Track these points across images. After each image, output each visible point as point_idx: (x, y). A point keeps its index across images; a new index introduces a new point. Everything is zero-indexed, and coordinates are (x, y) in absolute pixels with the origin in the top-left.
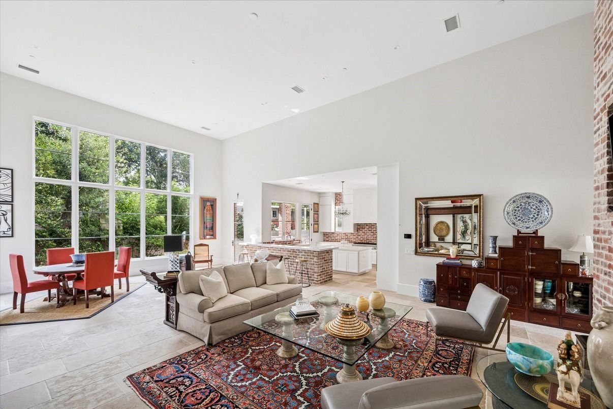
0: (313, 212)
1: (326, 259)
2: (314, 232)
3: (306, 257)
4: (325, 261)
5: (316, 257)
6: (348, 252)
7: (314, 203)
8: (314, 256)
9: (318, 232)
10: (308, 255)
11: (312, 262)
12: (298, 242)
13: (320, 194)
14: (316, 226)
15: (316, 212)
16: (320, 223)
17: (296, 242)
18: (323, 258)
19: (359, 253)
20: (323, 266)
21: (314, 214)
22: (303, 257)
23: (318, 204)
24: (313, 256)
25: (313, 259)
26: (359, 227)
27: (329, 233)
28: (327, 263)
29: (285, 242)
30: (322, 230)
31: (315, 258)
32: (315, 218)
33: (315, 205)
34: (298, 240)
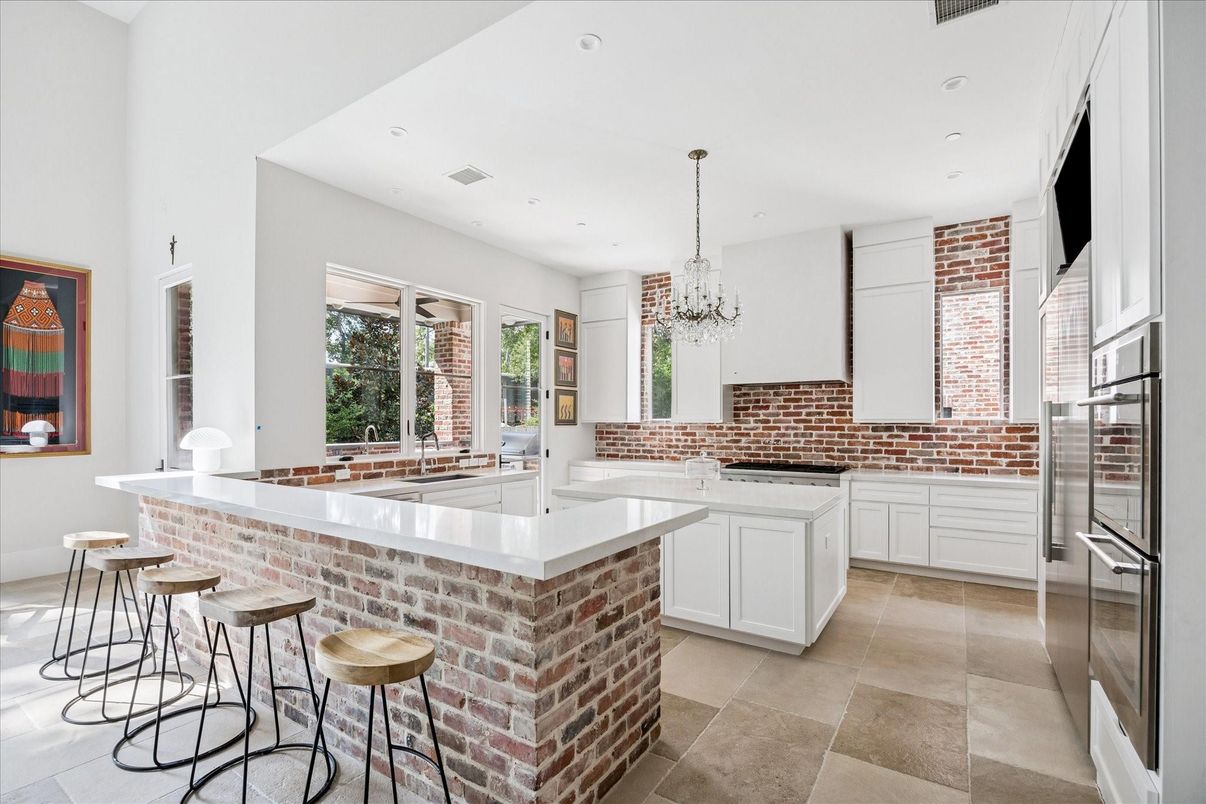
0: (553, 348)
1: (608, 609)
2: (558, 422)
3: (441, 597)
4: (603, 623)
5: (523, 610)
6: (738, 520)
7: (559, 313)
8: (507, 604)
9: (573, 422)
10: (454, 589)
11: (487, 655)
12: (485, 462)
13: (583, 280)
14: (565, 400)
15: (568, 347)
16: (583, 388)
17: (473, 462)
18: (585, 611)
19: (809, 528)
20: (584, 676)
21: (558, 353)
22: (419, 594)
23: (573, 317)
24: (493, 597)
25: (497, 626)
26: (743, 399)
27: (618, 426)
28: (620, 632)
29: (411, 463)
30: (589, 414)
31: (514, 620)
32: (563, 370)
33: (561, 319)
34: (485, 456)
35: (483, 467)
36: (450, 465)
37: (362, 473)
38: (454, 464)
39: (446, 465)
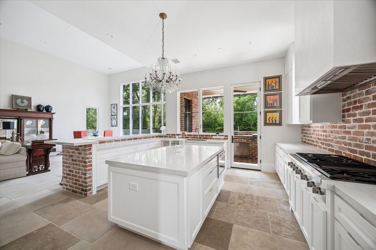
2: (266, 124)
9: (280, 124)
14: (272, 115)
17: (218, 137)
34: (223, 136)
35: (222, 139)
36: (209, 137)
37: (184, 137)
38: (211, 137)
39: (208, 137)
